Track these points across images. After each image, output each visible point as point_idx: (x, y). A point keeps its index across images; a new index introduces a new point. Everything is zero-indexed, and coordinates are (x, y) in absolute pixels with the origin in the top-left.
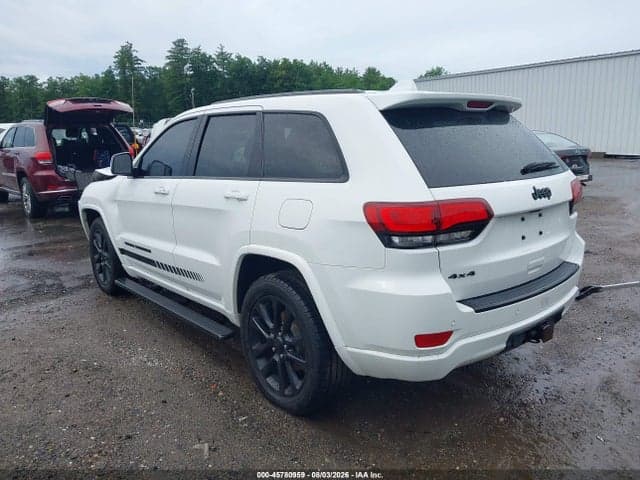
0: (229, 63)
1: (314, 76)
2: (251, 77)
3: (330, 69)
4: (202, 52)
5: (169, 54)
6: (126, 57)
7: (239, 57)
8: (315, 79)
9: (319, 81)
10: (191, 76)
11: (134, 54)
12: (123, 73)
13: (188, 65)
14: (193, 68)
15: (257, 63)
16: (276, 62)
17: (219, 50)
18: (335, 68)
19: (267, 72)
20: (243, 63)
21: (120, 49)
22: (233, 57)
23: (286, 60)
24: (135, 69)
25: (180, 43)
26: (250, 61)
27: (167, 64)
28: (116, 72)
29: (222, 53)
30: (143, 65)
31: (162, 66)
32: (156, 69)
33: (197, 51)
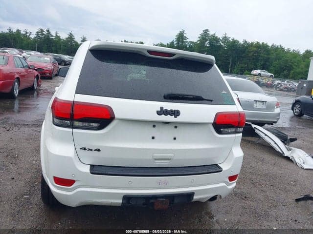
0: (228, 42)
1: (273, 52)
2: (238, 50)
3: (284, 49)
4: (216, 36)
5: (200, 36)
6: (181, 37)
7: (233, 40)
8: (273, 53)
9: (274, 54)
10: (208, 47)
11: (185, 35)
12: (178, 43)
13: (208, 42)
14: (210, 43)
15: (242, 43)
16: (252, 43)
17: (224, 36)
18: (286, 48)
19: (247, 48)
20: (235, 42)
21: (179, 32)
22: (230, 39)
23: (258, 42)
24: (184, 42)
25: (206, 32)
26: (238, 42)
27: (198, 41)
28: (175, 43)
29: (225, 37)
30: (188, 40)
31: (196, 41)
32: (192, 42)
33: (213, 36)
